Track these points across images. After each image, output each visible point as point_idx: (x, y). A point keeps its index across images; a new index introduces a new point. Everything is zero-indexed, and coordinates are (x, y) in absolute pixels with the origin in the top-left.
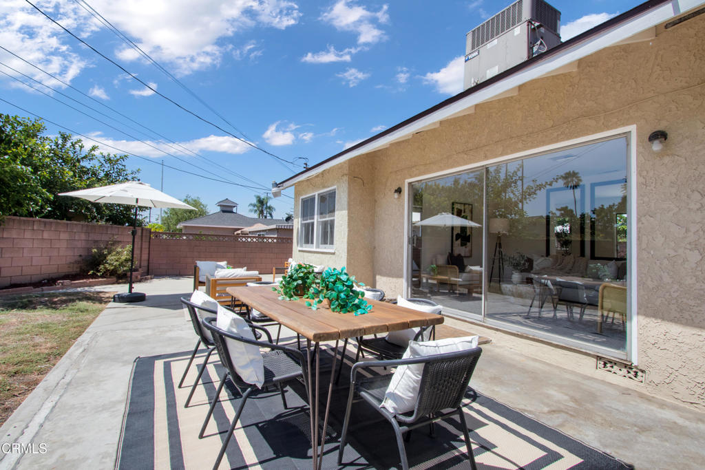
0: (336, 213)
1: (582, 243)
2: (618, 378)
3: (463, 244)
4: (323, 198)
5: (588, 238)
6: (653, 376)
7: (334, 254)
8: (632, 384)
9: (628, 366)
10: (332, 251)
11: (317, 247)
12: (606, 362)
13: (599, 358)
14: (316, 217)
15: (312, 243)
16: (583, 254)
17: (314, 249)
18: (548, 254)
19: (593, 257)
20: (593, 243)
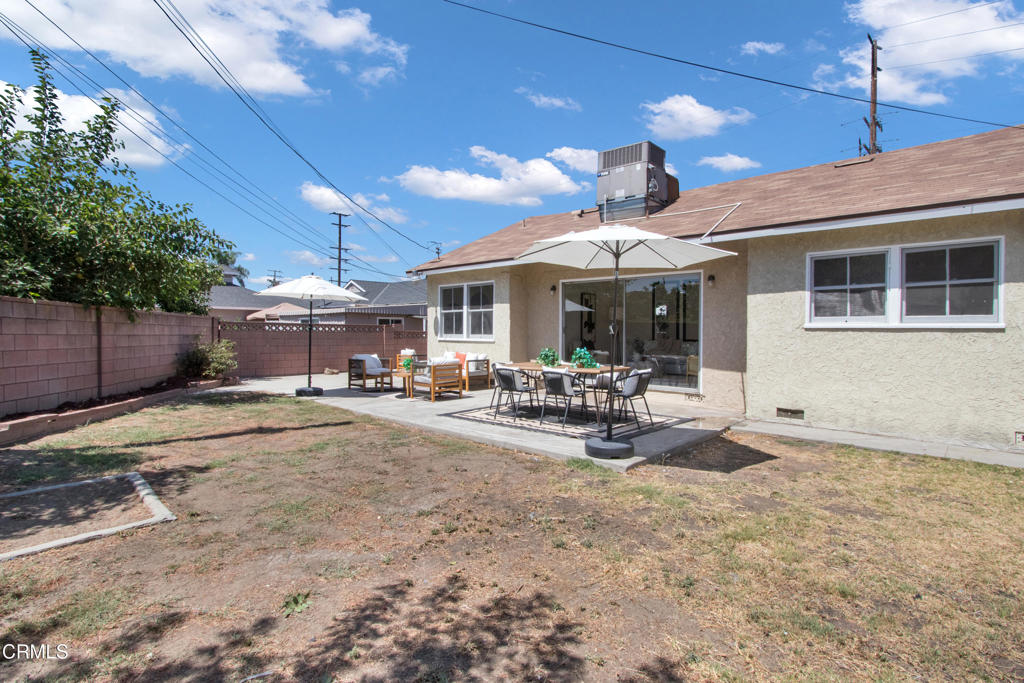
0: (495, 305)
1: (678, 325)
2: (694, 402)
3: (590, 331)
4: (473, 290)
5: (681, 321)
6: (708, 398)
7: (494, 343)
8: (701, 404)
9: (698, 395)
10: (491, 340)
11: (468, 337)
12: (690, 395)
13: (686, 394)
14: (465, 307)
15: (461, 333)
16: (678, 338)
17: (465, 339)
18: (653, 339)
19: (685, 340)
20: (684, 325)
